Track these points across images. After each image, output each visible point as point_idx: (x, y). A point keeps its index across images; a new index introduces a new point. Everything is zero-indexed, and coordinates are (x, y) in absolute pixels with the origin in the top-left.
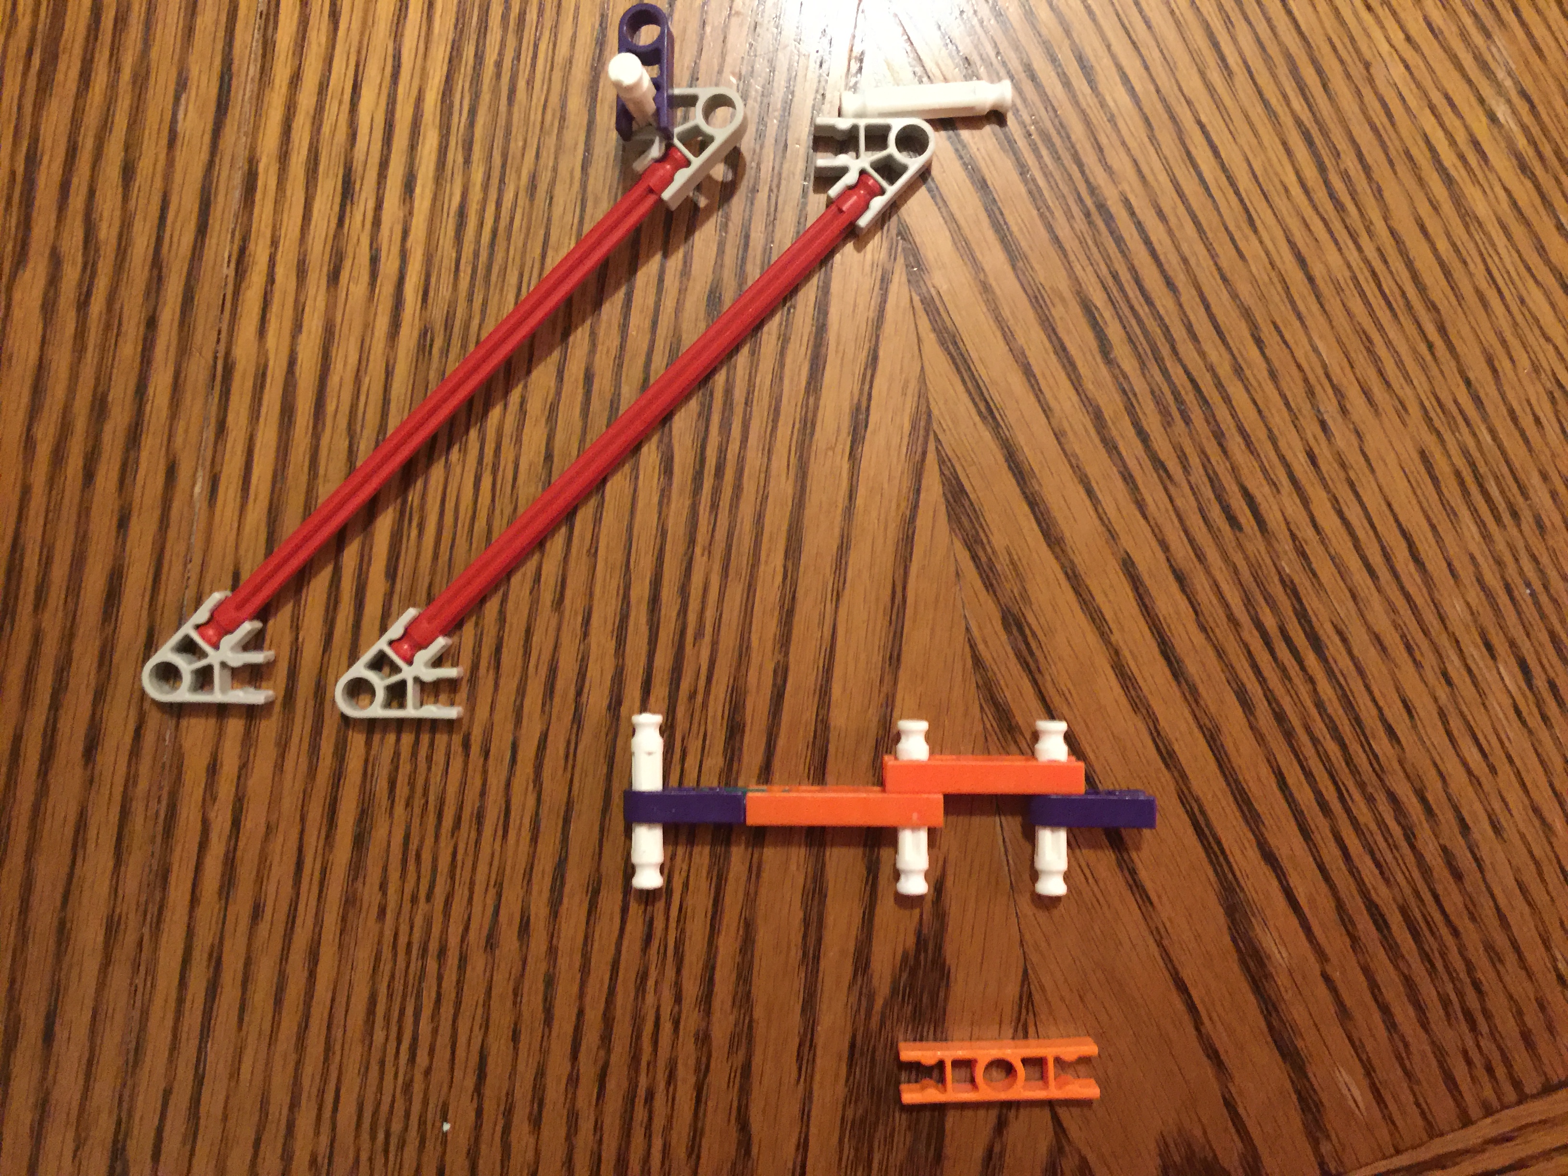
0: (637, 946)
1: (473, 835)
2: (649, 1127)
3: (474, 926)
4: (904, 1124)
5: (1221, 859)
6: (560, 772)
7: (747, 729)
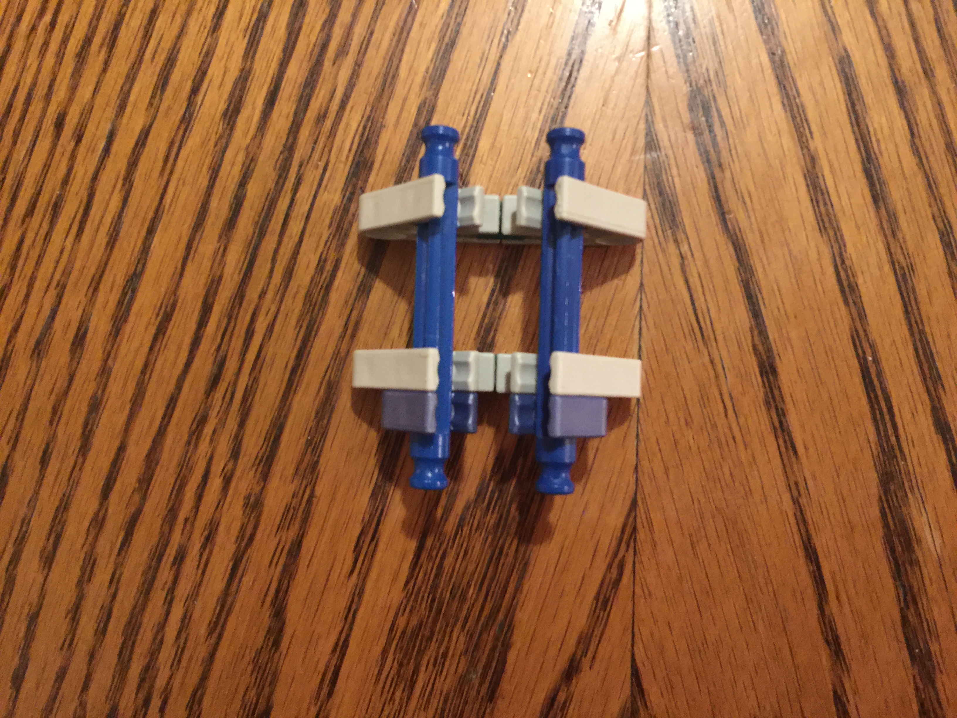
0: (202, 386)
1: (45, 226)
2: (172, 591)
3: (25, 327)
4: (461, 647)
5: (887, 417)
6: (156, 173)
7: (376, 166)
